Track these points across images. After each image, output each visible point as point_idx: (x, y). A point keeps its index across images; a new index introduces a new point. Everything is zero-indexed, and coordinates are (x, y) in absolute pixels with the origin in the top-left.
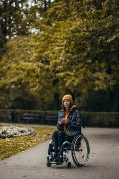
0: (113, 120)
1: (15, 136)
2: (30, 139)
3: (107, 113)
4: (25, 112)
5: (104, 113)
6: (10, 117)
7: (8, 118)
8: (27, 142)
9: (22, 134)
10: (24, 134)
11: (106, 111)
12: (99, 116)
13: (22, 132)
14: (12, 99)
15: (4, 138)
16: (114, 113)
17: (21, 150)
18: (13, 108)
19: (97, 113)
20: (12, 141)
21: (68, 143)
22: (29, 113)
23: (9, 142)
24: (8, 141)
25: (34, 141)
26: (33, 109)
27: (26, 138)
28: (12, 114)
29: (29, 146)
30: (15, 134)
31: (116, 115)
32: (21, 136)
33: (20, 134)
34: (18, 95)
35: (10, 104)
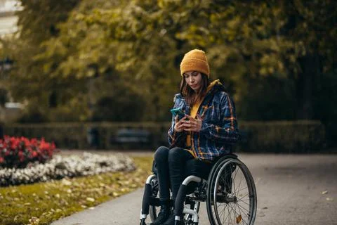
0: (304, 138)
1: (85, 173)
2: (118, 179)
3: (291, 123)
4: (120, 128)
5: (285, 123)
6: (90, 139)
7: (85, 140)
8: (110, 185)
9: (104, 169)
10: (109, 169)
11: (288, 118)
12: (274, 129)
13: (103, 164)
14: (94, 101)
15: (59, 178)
16: (306, 122)
17: (88, 205)
18: (96, 119)
19: (270, 124)
20: (76, 184)
21: (198, 179)
22: (129, 128)
23: (68, 187)
24: (65, 186)
25: (127, 183)
26: (137, 120)
27: (110, 178)
28: (95, 132)
29: (111, 195)
30: (87, 170)
31: (309, 126)
32: (100, 173)
33: (99, 170)
34: (104, 93)
35: (90, 113)
